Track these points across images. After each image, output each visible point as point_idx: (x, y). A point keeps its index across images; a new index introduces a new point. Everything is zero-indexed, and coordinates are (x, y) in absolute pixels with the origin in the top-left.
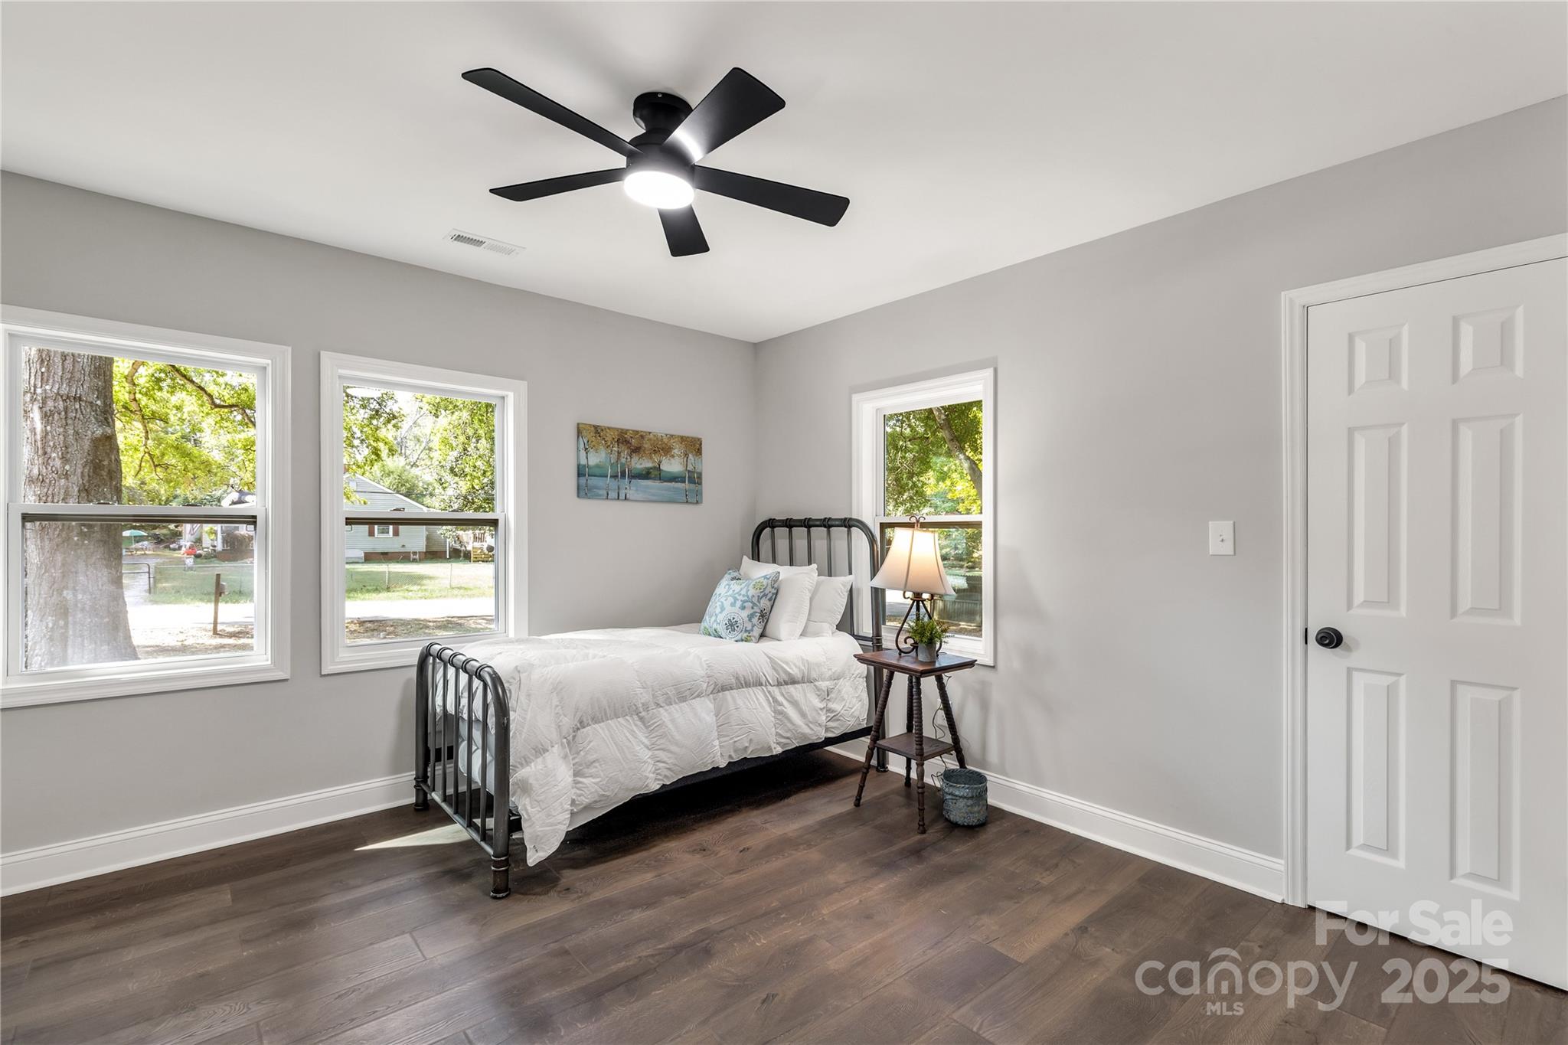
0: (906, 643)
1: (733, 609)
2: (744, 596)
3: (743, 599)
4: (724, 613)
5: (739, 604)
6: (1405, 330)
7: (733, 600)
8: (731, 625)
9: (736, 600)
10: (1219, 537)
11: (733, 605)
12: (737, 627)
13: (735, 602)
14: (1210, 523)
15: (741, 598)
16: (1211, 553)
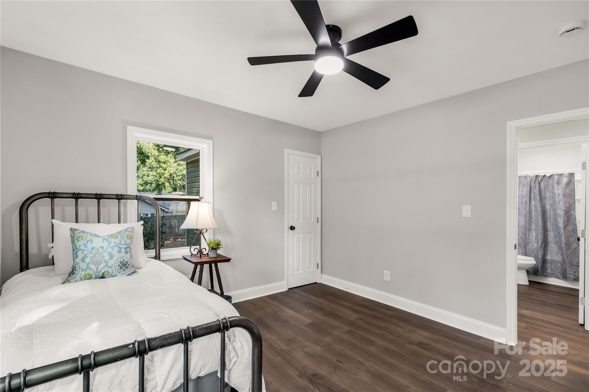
0: (194, 250)
1: (121, 255)
2: (124, 245)
3: (125, 247)
4: (115, 259)
5: (123, 250)
6: (301, 164)
7: (118, 249)
8: (124, 265)
9: (120, 248)
10: (274, 206)
11: (120, 252)
12: (129, 265)
13: (120, 250)
14: (273, 202)
15: (123, 246)
16: (273, 210)
